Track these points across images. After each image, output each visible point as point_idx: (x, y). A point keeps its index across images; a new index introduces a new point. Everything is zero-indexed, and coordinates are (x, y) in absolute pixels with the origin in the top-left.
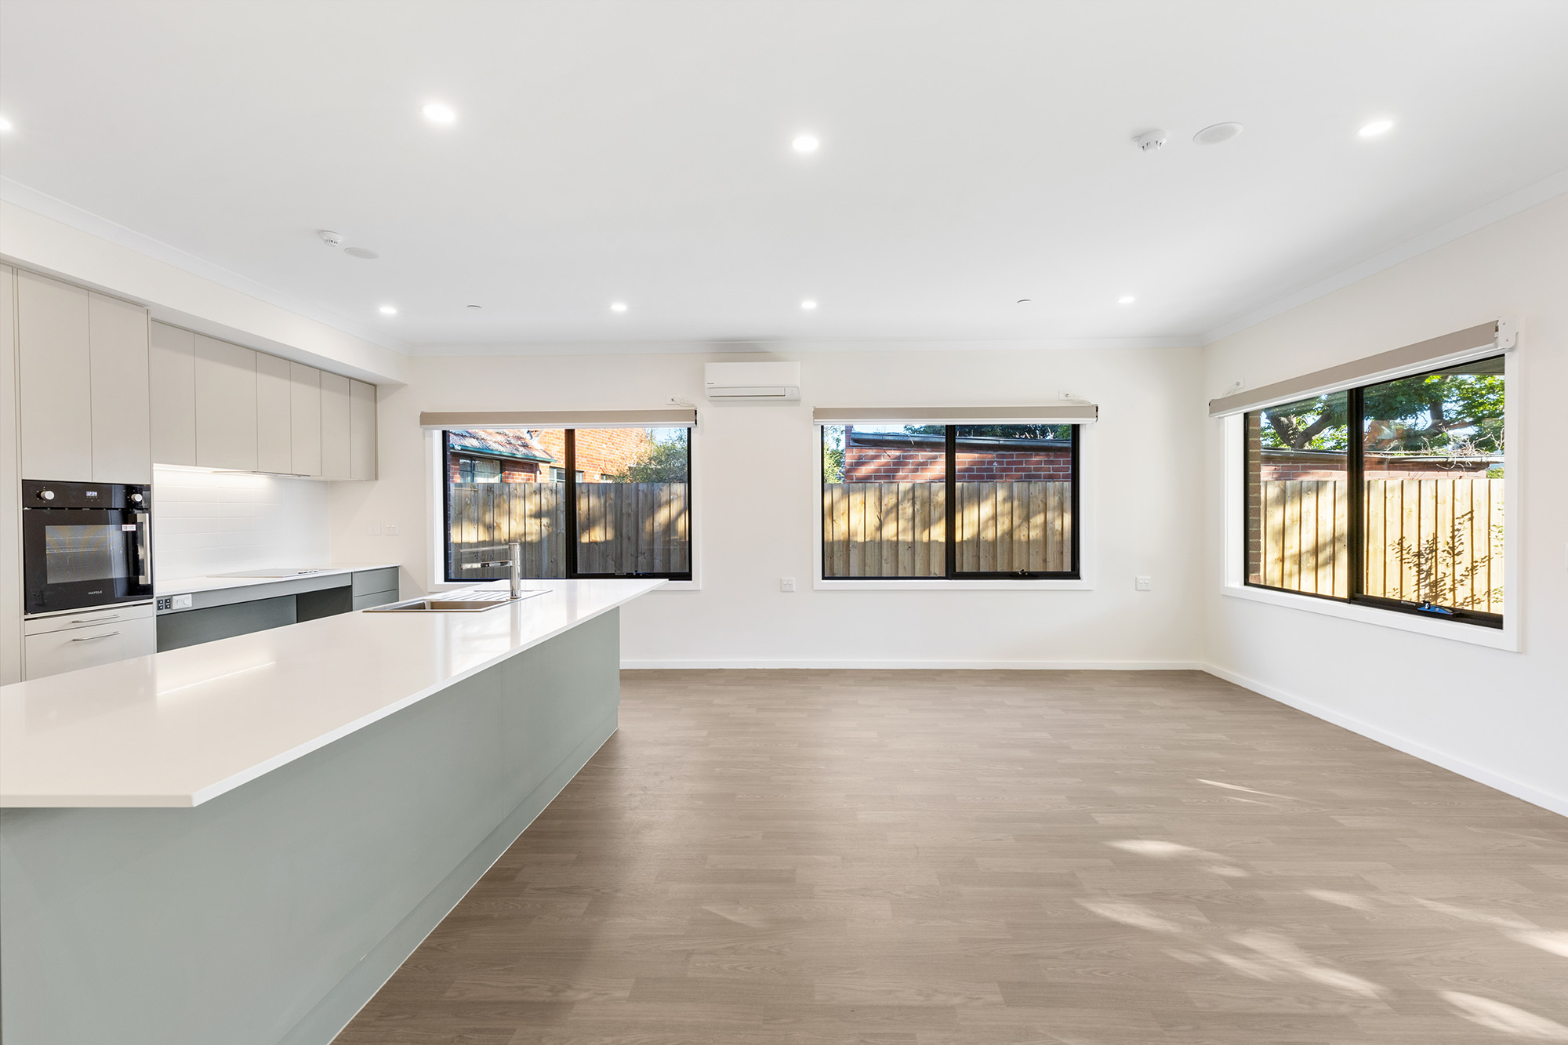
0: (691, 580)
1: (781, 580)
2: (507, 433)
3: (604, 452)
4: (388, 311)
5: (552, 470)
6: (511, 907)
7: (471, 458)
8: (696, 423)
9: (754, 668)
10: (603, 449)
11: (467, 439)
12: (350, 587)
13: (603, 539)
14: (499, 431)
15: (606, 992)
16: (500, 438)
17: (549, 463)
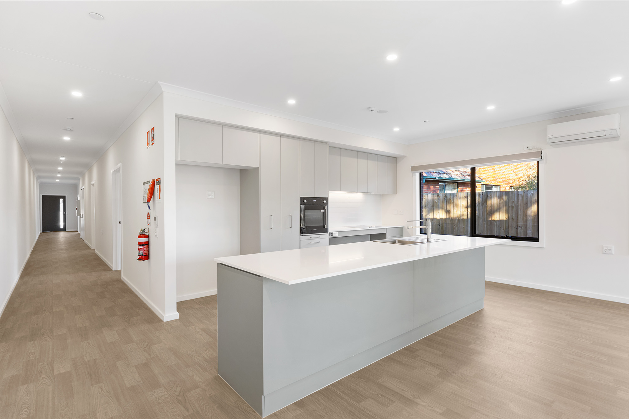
0: (538, 242)
1: (602, 246)
2: (460, 170)
3: (511, 175)
4: (396, 129)
5: (483, 186)
6: (410, 362)
7: (444, 182)
8: (541, 158)
9: (581, 296)
10: (511, 174)
11: (442, 174)
12: (385, 233)
13: (498, 219)
14: (456, 170)
15: (433, 407)
16: (458, 173)
17: (481, 182)
